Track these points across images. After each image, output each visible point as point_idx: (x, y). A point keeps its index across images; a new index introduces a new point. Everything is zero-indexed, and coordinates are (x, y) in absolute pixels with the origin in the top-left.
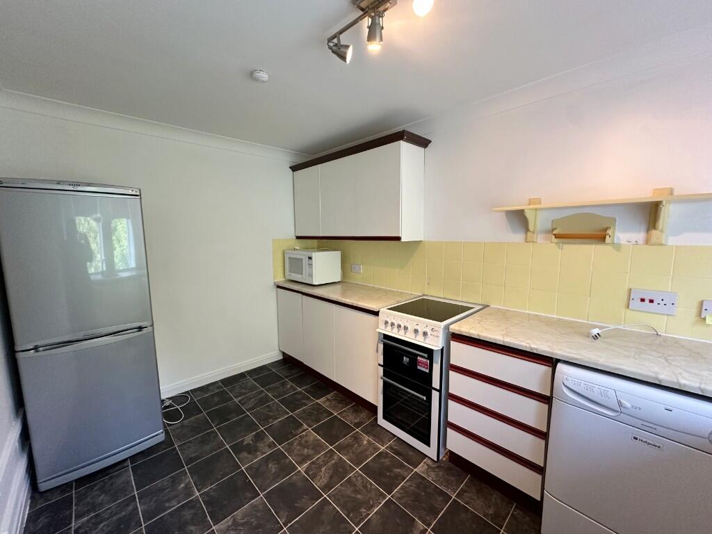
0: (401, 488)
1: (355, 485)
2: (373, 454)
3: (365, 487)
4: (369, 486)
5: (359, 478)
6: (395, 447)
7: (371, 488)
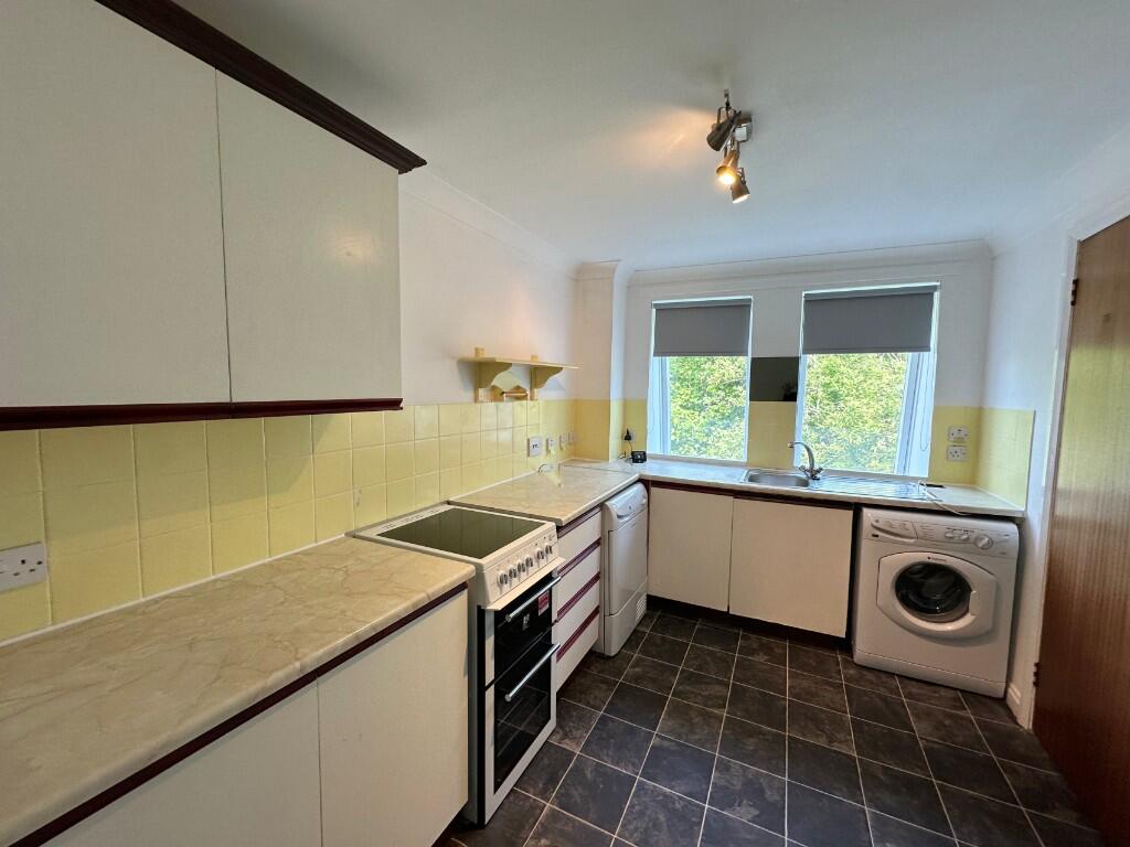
0: (617, 764)
1: (646, 830)
2: (569, 818)
3: (641, 814)
4: (637, 808)
5: (632, 827)
6: (541, 785)
7: (639, 804)
